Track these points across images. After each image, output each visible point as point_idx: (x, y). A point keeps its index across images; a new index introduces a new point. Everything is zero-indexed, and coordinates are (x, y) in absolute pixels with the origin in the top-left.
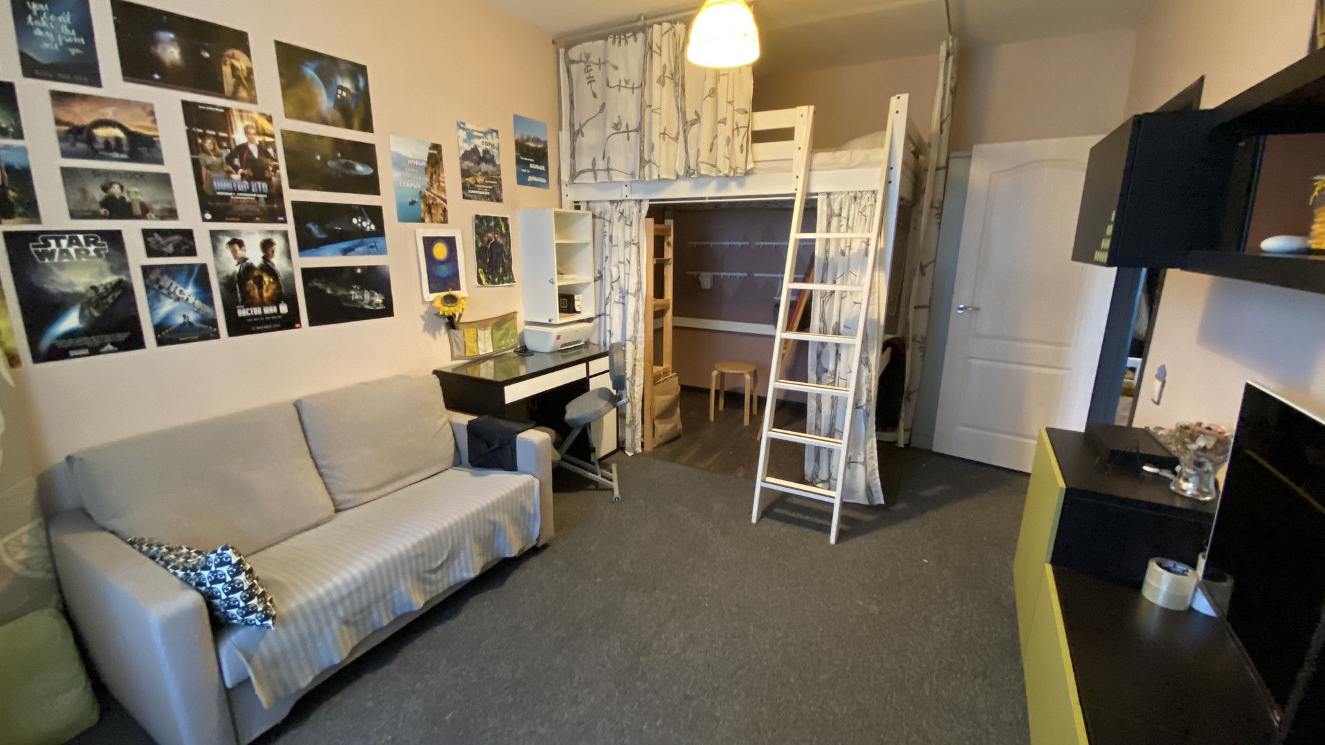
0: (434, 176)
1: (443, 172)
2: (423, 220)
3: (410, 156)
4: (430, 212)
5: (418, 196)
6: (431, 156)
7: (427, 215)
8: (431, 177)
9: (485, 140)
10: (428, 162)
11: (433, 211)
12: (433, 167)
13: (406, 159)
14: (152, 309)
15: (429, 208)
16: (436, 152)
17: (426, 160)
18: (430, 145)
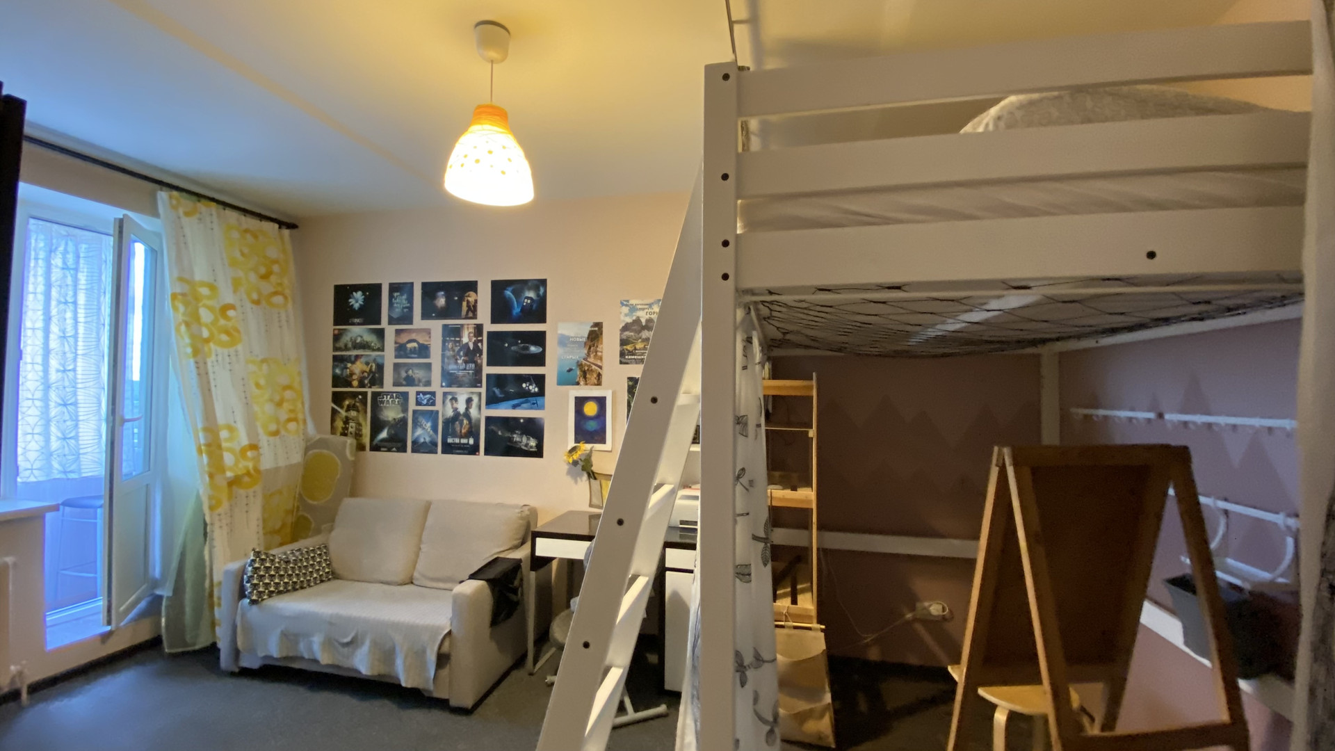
0: (592, 348)
1: (602, 344)
2: (578, 384)
3: (572, 335)
4: (585, 377)
5: (575, 364)
6: (591, 333)
7: (581, 379)
8: (590, 348)
9: (650, 310)
10: (588, 338)
11: (588, 376)
12: (592, 341)
13: (568, 338)
14: (413, 432)
15: (584, 374)
16: (596, 329)
17: (586, 336)
18: (592, 324)
